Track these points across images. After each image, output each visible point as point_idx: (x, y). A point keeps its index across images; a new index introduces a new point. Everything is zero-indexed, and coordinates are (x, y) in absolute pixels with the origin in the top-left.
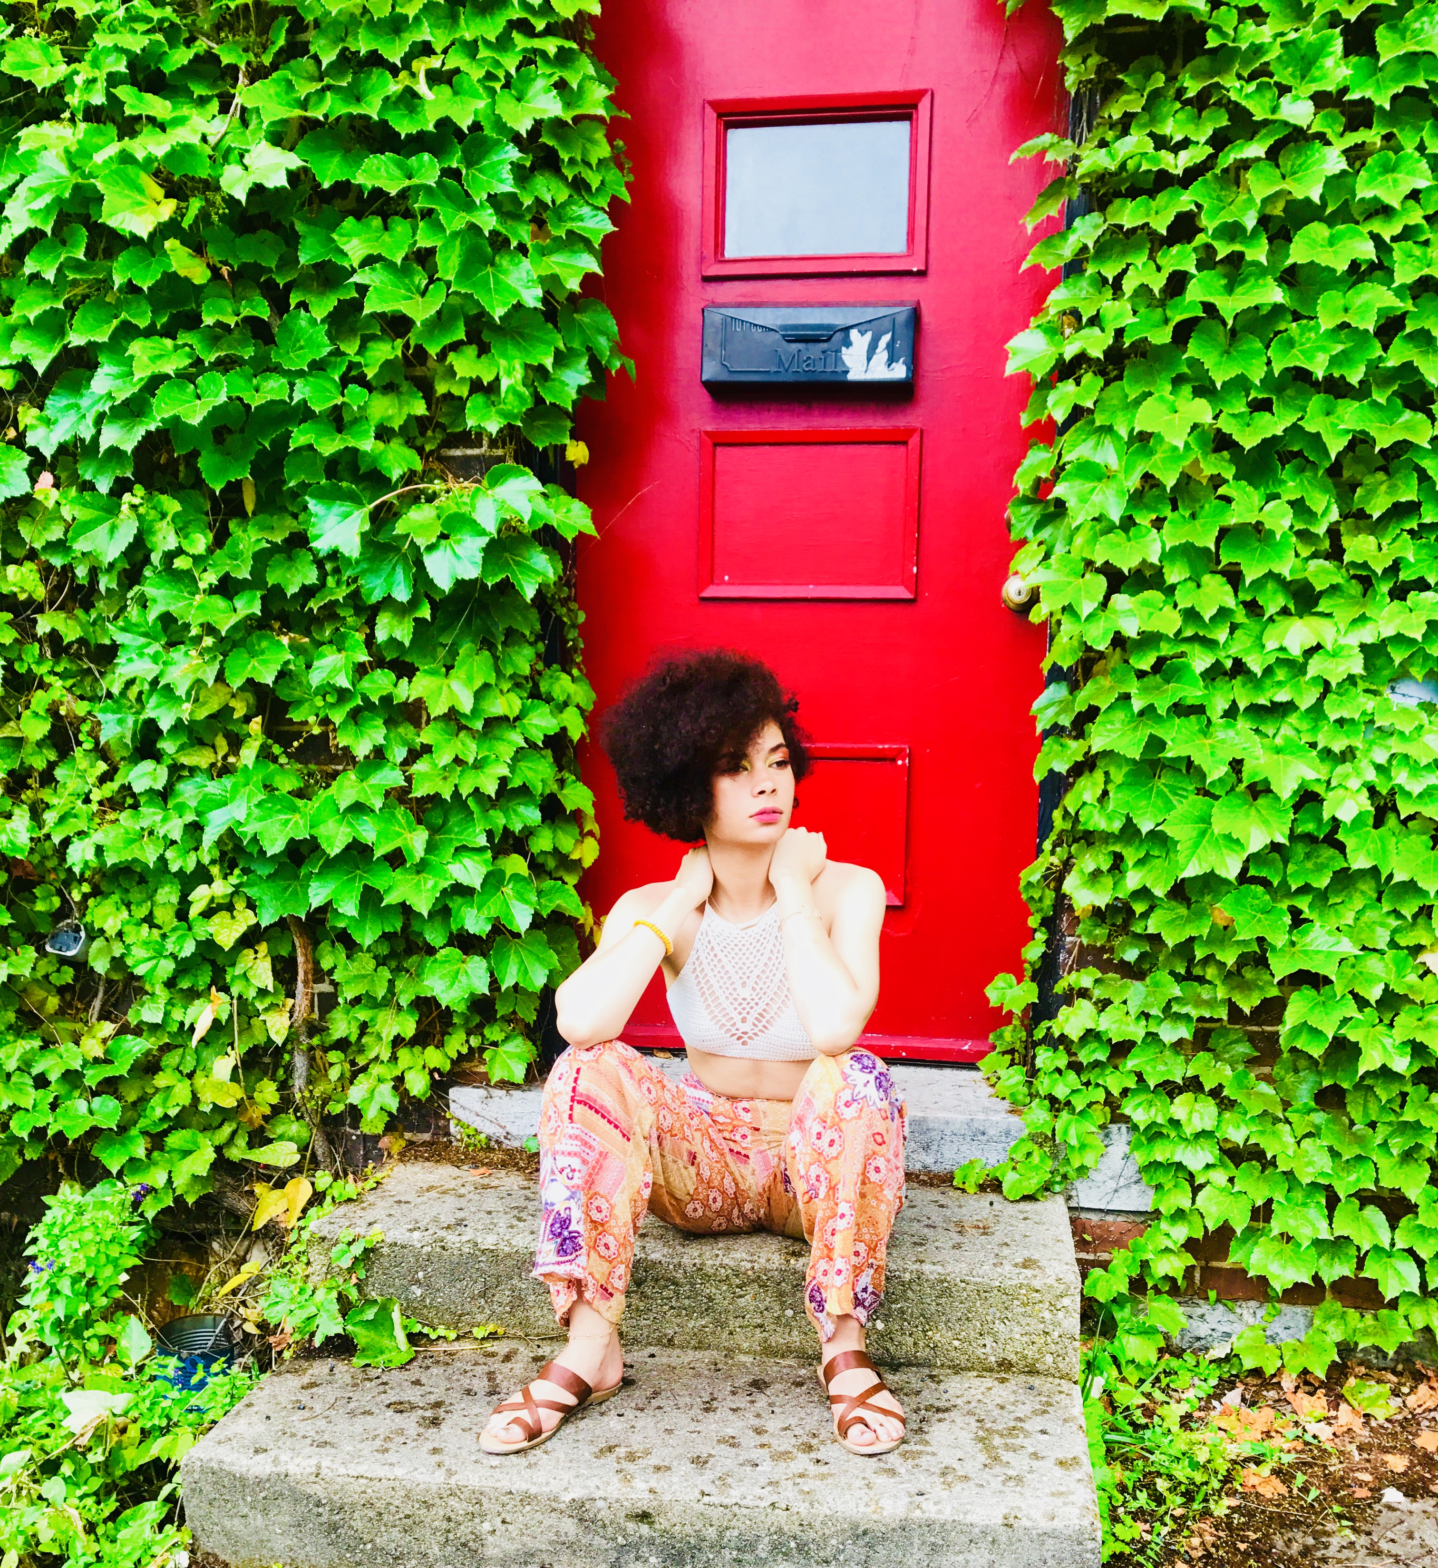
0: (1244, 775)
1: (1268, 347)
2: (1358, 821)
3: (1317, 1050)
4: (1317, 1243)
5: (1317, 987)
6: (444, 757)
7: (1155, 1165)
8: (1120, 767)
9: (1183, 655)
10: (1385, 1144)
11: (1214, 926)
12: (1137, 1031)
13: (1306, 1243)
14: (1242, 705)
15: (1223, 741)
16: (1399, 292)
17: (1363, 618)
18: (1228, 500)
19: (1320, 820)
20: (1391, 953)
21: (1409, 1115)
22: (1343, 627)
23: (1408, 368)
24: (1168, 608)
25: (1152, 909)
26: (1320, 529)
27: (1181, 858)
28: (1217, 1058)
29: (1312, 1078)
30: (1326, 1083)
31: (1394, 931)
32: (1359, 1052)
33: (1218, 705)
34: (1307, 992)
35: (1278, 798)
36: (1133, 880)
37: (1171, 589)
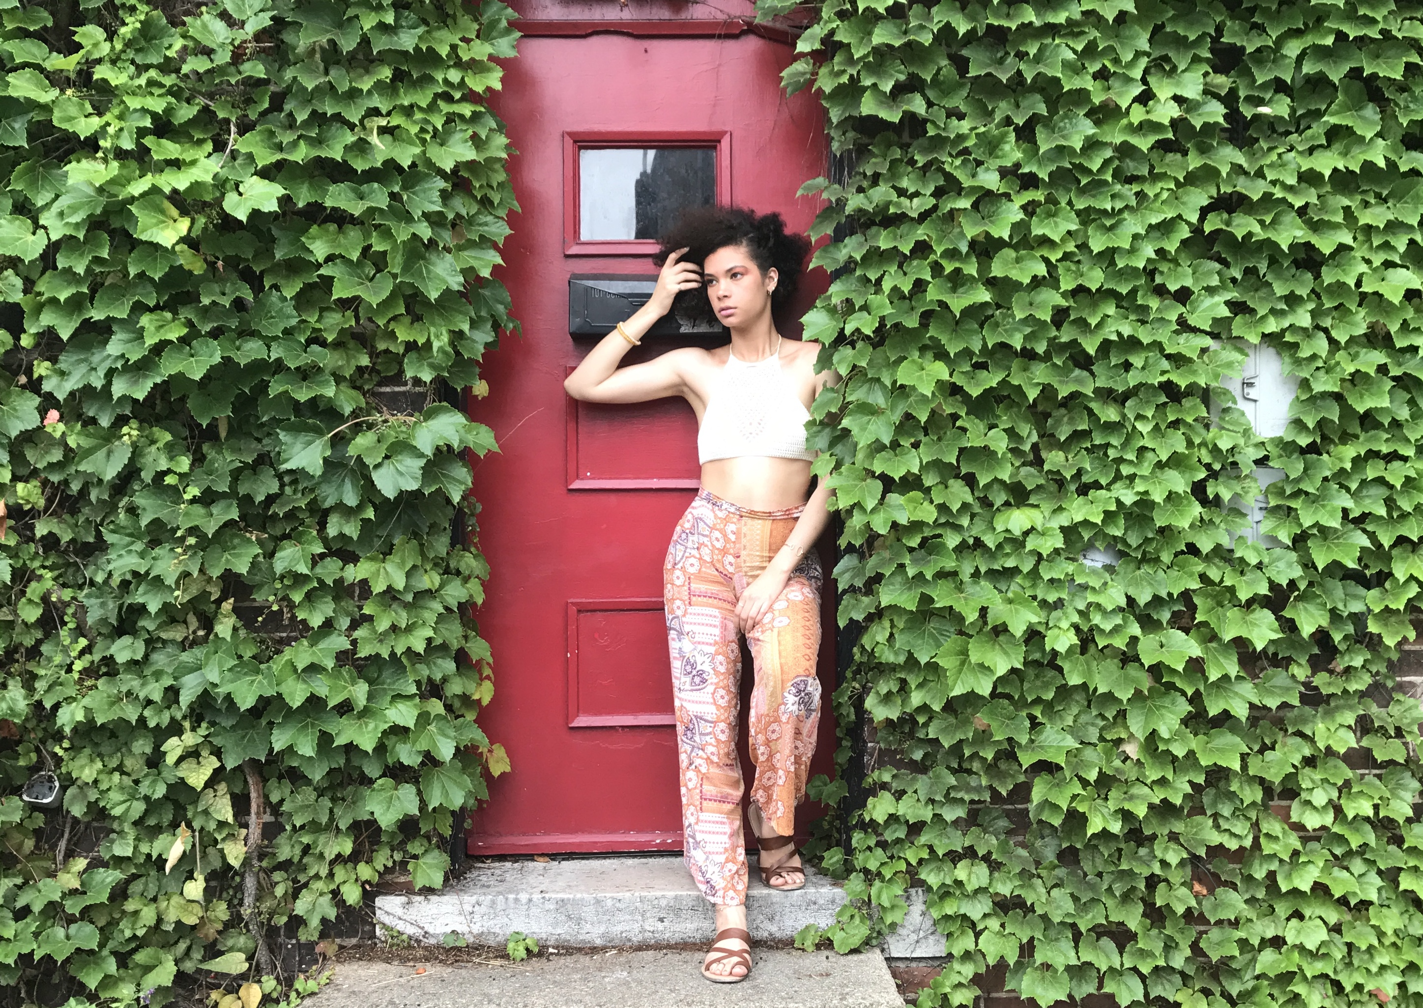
0: (989, 620)
1: (982, 328)
2: (1071, 650)
3: (1057, 822)
4: (1069, 968)
5: (1051, 772)
6: (383, 625)
7: (947, 918)
8: (900, 616)
9: (940, 536)
10: (1110, 890)
11: (976, 730)
12: (927, 814)
13: (1061, 969)
14: (983, 570)
15: (972, 595)
16: (1064, 295)
17: (1060, 509)
18: (964, 430)
19: (1043, 650)
20: (1100, 746)
21: (1124, 866)
22: (1047, 514)
23: (1074, 343)
24: (926, 504)
25: (930, 719)
26: (1027, 447)
27: (950, 682)
28: (985, 831)
29: (1056, 842)
30: (1064, 846)
31: (1102, 729)
32: (1086, 819)
33: (967, 571)
34: (1045, 776)
35: (1013, 636)
36: (916, 699)
37: (929, 489)
